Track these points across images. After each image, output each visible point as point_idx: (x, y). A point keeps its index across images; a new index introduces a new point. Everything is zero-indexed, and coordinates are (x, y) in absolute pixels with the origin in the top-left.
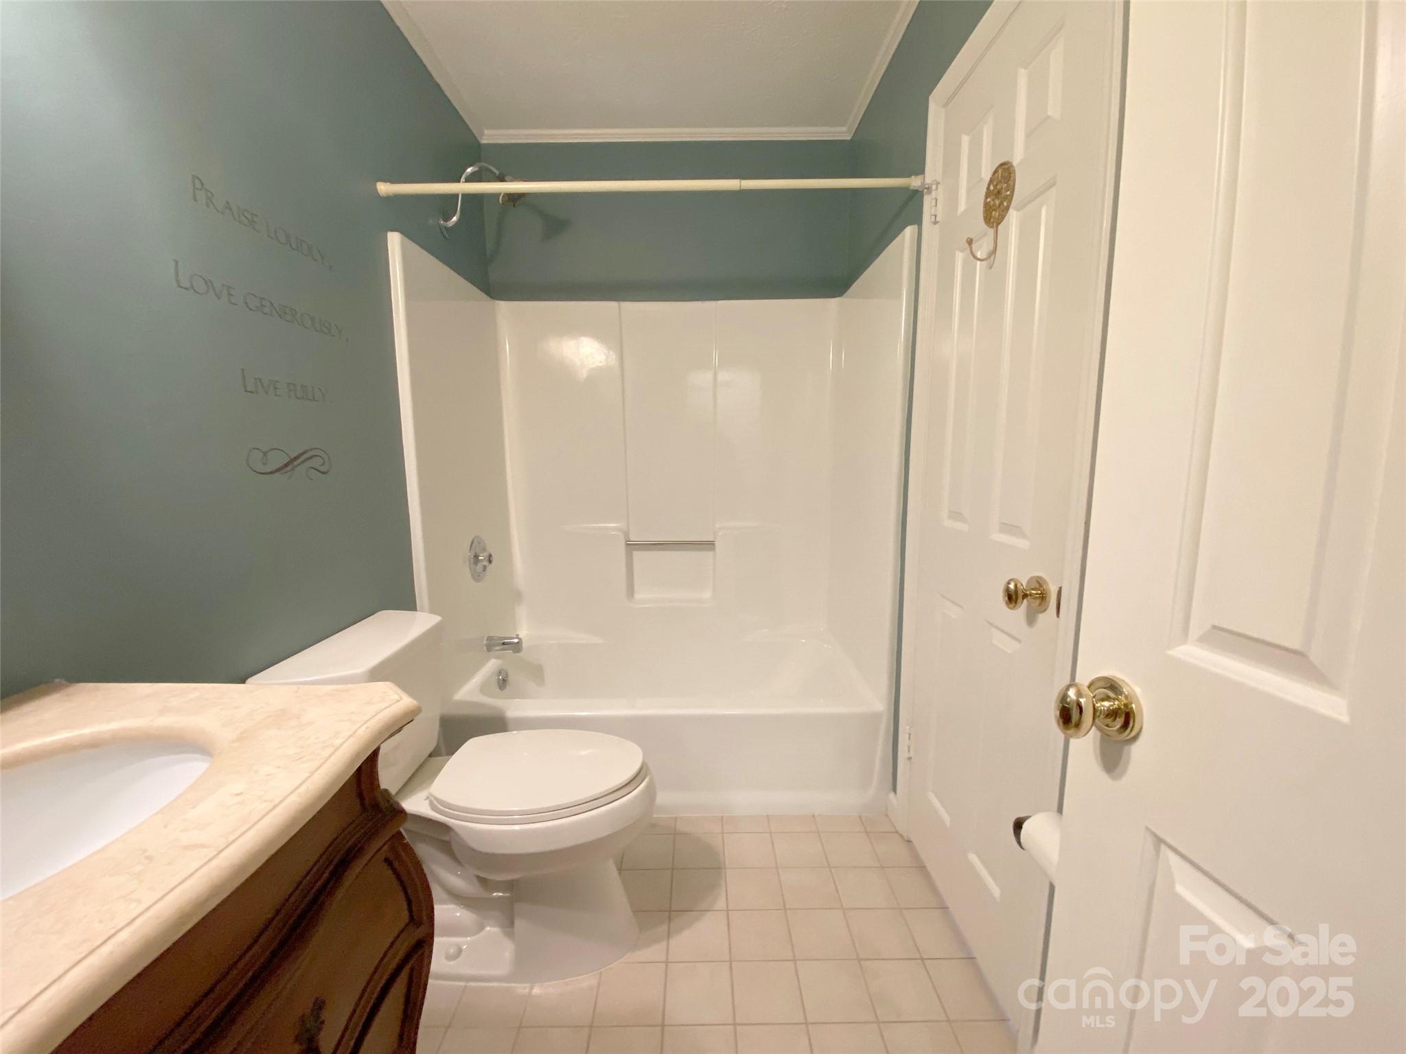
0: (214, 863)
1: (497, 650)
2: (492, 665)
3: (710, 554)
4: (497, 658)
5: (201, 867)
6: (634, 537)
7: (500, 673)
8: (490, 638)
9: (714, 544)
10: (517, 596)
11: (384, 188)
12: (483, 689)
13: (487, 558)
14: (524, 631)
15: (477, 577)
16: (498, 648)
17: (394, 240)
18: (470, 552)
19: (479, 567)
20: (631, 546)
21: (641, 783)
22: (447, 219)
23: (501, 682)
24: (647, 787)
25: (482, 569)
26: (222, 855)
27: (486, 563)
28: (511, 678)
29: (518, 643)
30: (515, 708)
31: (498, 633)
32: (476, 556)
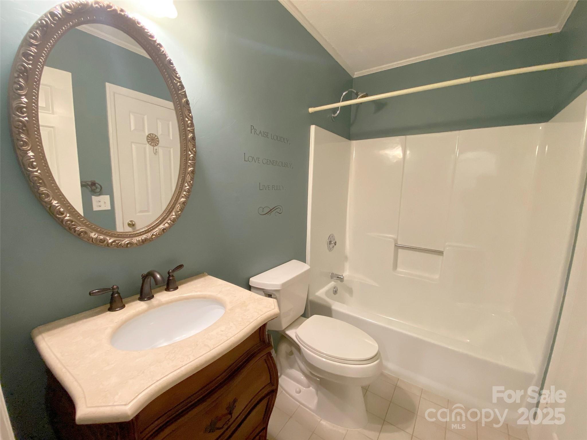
0: (208, 353)
1: (335, 279)
2: (332, 284)
3: (441, 257)
4: (335, 282)
5: (206, 353)
6: (400, 243)
7: (334, 288)
8: (332, 274)
9: (443, 253)
10: (346, 258)
11: (311, 110)
12: (327, 293)
13: (334, 243)
14: (346, 274)
15: (330, 250)
16: (335, 278)
17: (313, 128)
18: (328, 240)
19: (331, 246)
20: (397, 247)
21: (375, 362)
22: (334, 114)
23: (335, 292)
24: (378, 364)
25: (332, 247)
26: (211, 351)
27: (334, 245)
28: (338, 292)
29: (342, 278)
30: (336, 306)
31: (336, 272)
32: (330, 242)
